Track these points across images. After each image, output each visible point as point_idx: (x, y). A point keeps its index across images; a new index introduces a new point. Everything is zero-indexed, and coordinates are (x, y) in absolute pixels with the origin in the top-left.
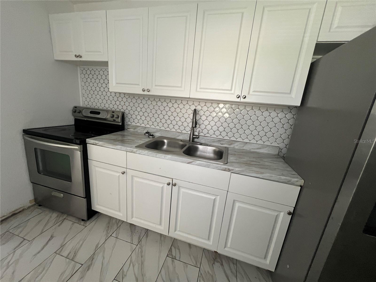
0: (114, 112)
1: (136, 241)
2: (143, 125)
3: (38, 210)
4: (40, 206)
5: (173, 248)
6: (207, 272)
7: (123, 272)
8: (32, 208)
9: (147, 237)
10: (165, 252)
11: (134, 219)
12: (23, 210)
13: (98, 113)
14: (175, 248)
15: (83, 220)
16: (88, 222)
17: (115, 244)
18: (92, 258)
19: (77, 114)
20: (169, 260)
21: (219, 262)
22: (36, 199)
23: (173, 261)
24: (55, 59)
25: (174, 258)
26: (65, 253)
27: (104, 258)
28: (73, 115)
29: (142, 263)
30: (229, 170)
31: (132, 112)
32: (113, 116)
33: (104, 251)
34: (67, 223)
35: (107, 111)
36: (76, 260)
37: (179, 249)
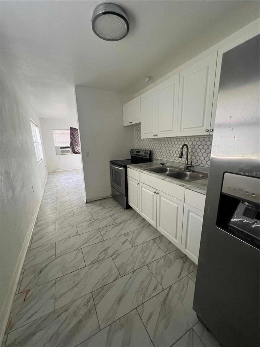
0: (146, 151)
1: (141, 226)
2: (161, 158)
3: (112, 200)
4: (113, 198)
5: (158, 238)
6: (170, 258)
7: (128, 233)
8: (111, 198)
9: (148, 227)
10: (153, 237)
11: (142, 213)
12: (108, 198)
13: (139, 152)
14: (159, 239)
15: (124, 209)
16: (126, 210)
17: (131, 223)
18: (120, 223)
19: (131, 153)
20: (152, 241)
21: (183, 260)
22: (112, 195)
23: (154, 243)
24: (124, 126)
25: (155, 242)
26: (113, 217)
27: (124, 225)
28: (130, 154)
29: (138, 235)
30: (183, 186)
31: (156, 150)
32: (145, 154)
33: (126, 223)
34: (119, 208)
35: (143, 150)
36: (115, 221)
37: (161, 241)
